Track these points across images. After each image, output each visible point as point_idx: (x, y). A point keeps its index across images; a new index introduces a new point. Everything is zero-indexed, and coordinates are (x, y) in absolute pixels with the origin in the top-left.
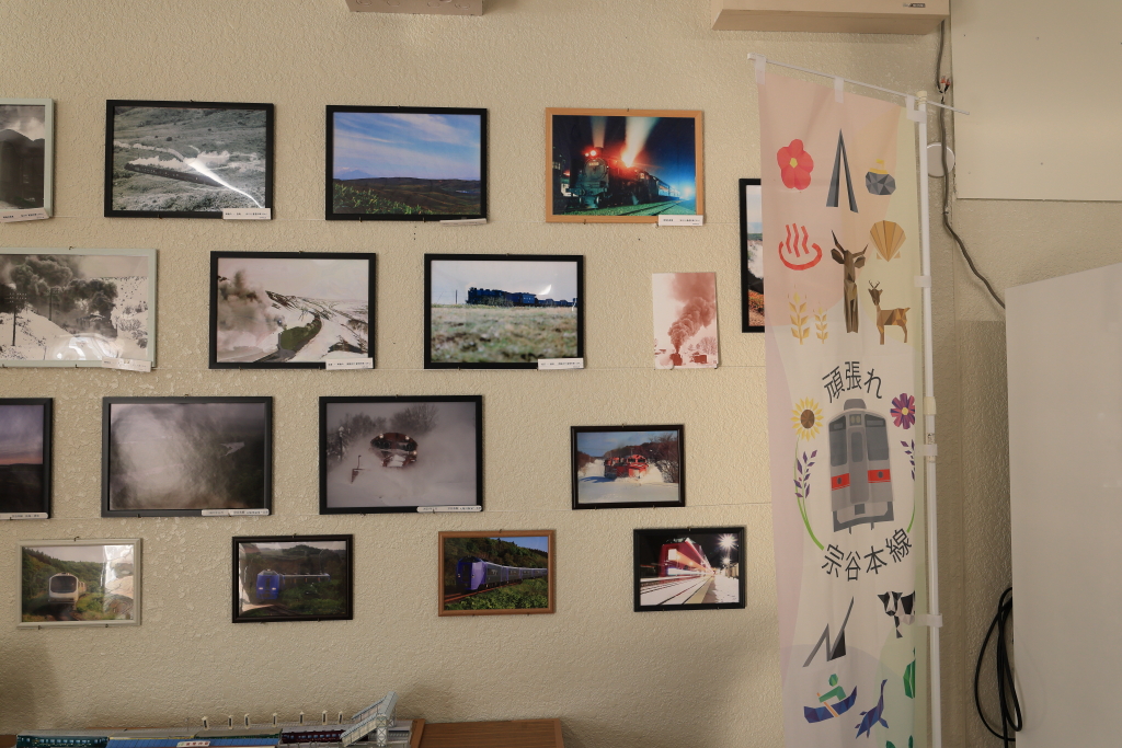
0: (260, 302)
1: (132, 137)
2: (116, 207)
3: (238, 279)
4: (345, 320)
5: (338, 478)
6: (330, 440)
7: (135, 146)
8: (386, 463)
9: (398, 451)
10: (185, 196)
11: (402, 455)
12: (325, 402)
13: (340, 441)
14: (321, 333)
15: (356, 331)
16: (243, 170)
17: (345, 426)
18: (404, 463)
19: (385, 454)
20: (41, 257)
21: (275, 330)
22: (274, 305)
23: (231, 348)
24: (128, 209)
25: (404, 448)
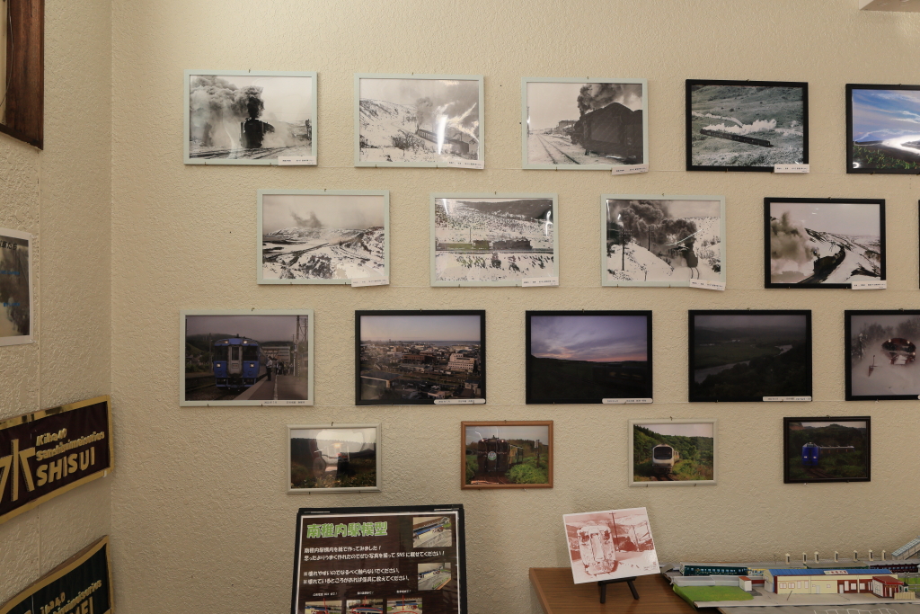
0: (801, 237)
1: (704, 109)
2: (694, 164)
3: (784, 218)
4: (863, 251)
5: (859, 373)
6: (854, 344)
7: (708, 115)
8: (893, 361)
9: (902, 352)
10: (745, 154)
11: (905, 355)
12: (849, 315)
13: (860, 345)
14: (845, 261)
15: (871, 260)
16: (786, 134)
17: (864, 333)
18: (906, 361)
19: (893, 354)
20: (641, 202)
21: (811, 258)
22: (811, 240)
23: (780, 272)
24: (703, 164)
25: (906, 350)
